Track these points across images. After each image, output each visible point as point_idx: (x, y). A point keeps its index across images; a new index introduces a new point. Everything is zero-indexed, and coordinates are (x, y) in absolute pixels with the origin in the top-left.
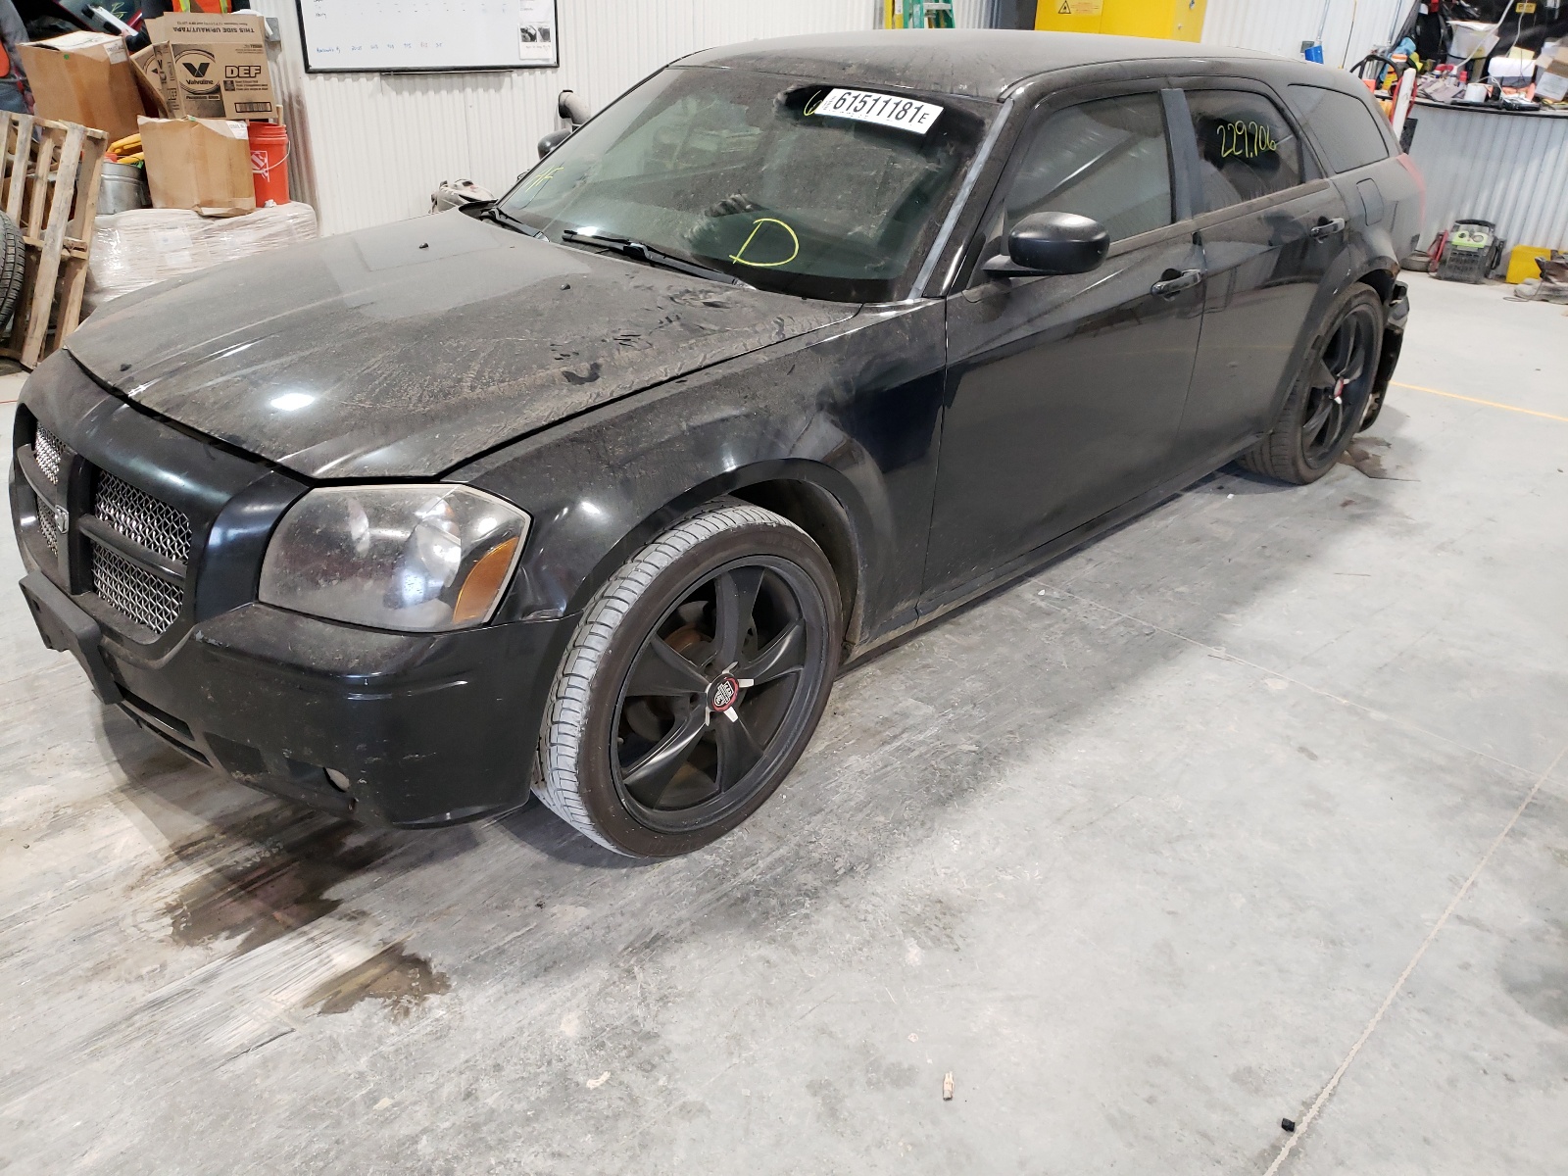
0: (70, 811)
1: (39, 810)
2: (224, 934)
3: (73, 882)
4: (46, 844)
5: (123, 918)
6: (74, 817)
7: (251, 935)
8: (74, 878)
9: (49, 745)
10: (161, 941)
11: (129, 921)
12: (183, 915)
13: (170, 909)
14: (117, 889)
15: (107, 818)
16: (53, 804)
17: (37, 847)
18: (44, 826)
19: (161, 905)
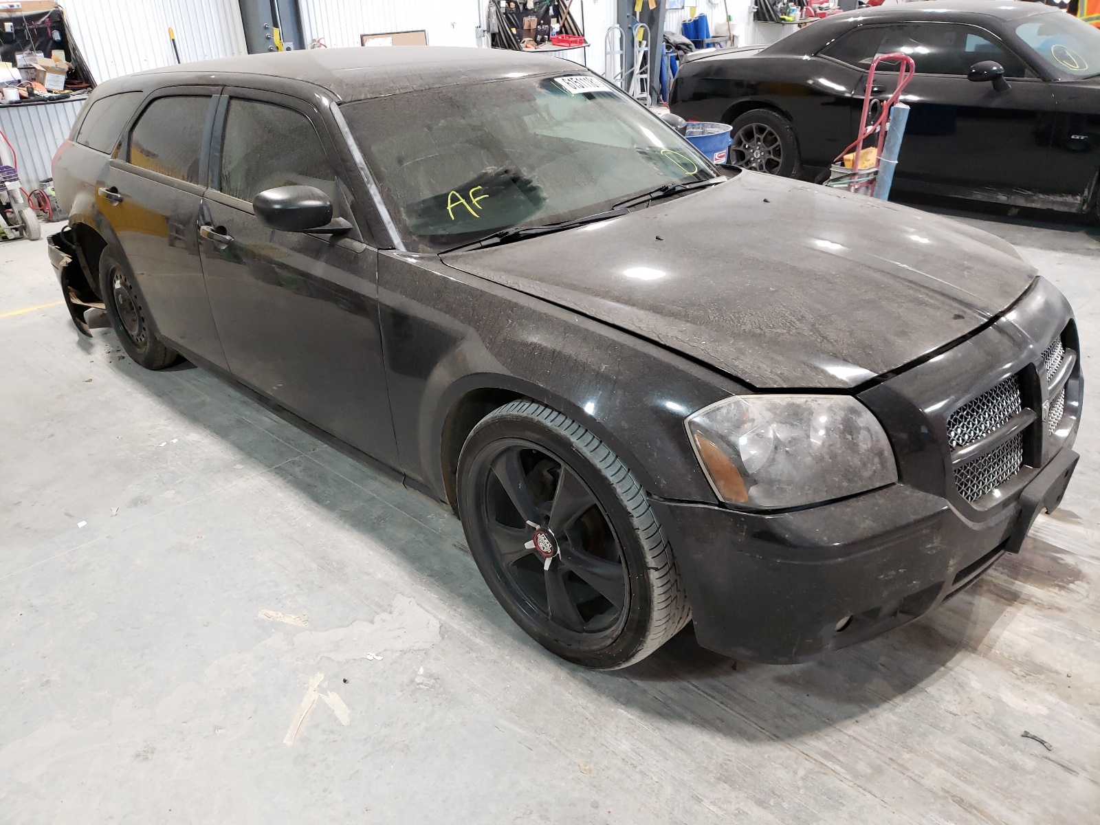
0: (1017, 670)
1: (1029, 688)
2: (1061, 562)
3: (1078, 638)
4: (1058, 667)
5: (1086, 604)
6: (1020, 664)
7: (1055, 552)
8: (1074, 639)
9: (951, 717)
10: (1088, 583)
11: (1086, 601)
12: (1063, 581)
13: (1061, 587)
14: (1067, 616)
15: (1009, 646)
16: (1018, 682)
17: (1064, 670)
18: (1042, 677)
19: (1063, 593)
